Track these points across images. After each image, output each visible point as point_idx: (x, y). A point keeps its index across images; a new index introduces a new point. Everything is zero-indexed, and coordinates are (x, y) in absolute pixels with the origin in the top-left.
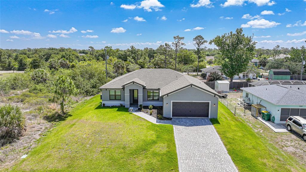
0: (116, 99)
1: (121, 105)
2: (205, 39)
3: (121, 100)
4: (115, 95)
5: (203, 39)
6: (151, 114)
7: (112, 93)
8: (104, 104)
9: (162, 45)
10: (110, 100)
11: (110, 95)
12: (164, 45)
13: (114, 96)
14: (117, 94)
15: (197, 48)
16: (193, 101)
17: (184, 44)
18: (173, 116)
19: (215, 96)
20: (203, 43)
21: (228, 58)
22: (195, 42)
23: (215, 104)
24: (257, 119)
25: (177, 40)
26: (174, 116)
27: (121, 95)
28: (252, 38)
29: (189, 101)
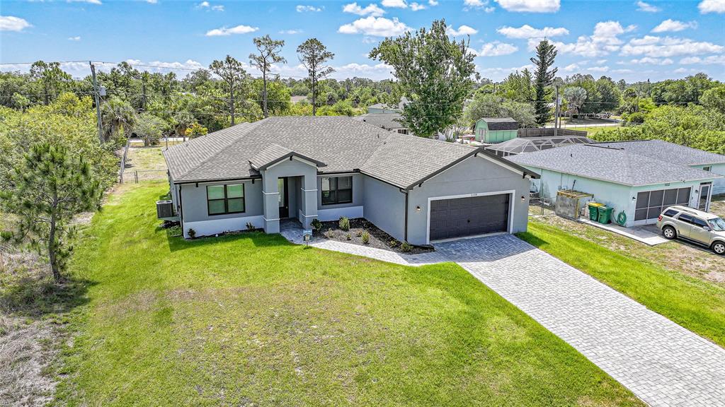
0: (229, 211)
1: (247, 226)
2: (327, 51)
3: (244, 212)
4: (226, 200)
5: (322, 47)
6: (349, 239)
7: (217, 193)
8: (192, 232)
9: (219, 61)
10: (209, 215)
11: (208, 200)
12: (224, 60)
13: (222, 204)
14: (231, 194)
15: (310, 71)
16: (479, 195)
17: (283, 58)
18: (431, 239)
19: (524, 178)
20: (322, 58)
21: (419, 93)
22: (301, 55)
23: (523, 197)
24: (578, 222)
25: (263, 47)
26: (437, 238)
27: (244, 198)
28: (466, 44)
29: (469, 196)
